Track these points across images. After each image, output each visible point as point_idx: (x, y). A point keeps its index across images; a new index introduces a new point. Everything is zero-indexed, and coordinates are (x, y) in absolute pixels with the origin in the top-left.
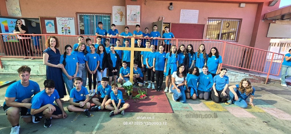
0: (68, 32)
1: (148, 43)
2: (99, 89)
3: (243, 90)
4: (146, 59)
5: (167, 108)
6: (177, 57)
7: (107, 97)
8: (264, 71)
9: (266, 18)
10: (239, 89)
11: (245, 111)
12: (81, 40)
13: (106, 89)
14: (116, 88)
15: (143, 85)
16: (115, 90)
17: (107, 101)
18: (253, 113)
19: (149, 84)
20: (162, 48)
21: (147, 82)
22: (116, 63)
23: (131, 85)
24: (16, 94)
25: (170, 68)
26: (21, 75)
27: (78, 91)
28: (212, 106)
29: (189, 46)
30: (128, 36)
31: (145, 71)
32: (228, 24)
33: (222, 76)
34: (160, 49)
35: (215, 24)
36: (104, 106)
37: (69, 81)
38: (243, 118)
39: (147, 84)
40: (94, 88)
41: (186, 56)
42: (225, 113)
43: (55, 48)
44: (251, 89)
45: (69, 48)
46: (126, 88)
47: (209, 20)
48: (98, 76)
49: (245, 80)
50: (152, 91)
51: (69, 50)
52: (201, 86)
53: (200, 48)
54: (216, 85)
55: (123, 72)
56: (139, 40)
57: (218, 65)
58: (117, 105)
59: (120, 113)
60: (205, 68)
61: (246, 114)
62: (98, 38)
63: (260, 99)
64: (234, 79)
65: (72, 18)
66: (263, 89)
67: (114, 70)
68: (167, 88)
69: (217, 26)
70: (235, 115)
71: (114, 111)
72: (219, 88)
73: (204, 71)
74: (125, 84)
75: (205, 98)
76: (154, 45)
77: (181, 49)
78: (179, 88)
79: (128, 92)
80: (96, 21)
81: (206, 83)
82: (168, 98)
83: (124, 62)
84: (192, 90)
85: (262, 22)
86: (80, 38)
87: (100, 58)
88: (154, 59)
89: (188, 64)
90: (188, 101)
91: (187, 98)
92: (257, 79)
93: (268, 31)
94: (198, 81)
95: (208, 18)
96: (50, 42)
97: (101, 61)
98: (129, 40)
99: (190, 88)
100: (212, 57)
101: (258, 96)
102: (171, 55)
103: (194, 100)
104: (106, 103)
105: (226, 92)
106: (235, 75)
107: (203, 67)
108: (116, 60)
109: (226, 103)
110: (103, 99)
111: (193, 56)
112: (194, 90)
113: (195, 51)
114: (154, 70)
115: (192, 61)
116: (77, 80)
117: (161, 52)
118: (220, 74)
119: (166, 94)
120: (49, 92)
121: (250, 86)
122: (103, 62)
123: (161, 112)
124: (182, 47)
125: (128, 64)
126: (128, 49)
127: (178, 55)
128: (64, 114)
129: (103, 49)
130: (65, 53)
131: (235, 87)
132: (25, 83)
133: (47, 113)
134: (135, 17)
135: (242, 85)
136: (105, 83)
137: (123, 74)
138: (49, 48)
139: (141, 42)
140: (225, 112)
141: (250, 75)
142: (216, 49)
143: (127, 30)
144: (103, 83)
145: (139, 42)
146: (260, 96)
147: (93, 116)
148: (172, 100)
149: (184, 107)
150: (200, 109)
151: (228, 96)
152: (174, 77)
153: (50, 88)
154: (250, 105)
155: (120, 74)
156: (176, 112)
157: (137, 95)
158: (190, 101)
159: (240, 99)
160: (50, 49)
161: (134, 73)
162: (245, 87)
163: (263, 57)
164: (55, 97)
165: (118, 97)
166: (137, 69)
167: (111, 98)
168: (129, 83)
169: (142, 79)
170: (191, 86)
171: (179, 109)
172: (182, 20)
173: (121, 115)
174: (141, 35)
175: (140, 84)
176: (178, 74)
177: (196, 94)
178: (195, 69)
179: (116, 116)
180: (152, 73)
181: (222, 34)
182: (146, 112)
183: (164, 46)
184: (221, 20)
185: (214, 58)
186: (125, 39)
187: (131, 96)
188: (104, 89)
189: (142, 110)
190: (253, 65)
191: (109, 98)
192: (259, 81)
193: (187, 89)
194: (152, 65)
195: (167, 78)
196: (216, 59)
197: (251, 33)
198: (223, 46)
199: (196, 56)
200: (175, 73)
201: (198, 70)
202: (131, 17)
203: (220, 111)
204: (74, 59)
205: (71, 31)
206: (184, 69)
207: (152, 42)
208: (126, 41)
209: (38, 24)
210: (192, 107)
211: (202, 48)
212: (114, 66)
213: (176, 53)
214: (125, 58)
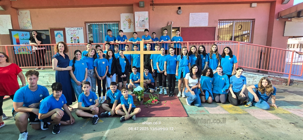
0: (77, 42)
1: (157, 46)
2: (108, 94)
3: (263, 90)
4: (157, 63)
5: (181, 112)
6: (188, 58)
7: (116, 102)
8: (284, 71)
9: (280, 17)
10: (259, 89)
11: (268, 113)
12: (90, 47)
13: (115, 93)
14: (126, 91)
15: (154, 92)
16: (125, 93)
17: (117, 105)
18: (277, 114)
19: (161, 89)
20: (172, 51)
21: (158, 88)
22: (125, 68)
23: (141, 90)
24: (24, 98)
25: (182, 71)
26: (29, 78)
27: (87, 96)
28: (230, 109)
29: (201, 47)
30: (137, 41)
31: (156, 77)
32: (240, 26)
33: (238, 77)
34: (170, 52)
35: (227, 27)
36: (115, 111)
37: (78, 86)
38: (266, 119)
39: (159, 90)
40: (104, 95)
41: (198, 58)
42: (245, 116)
43: (64, 53)
44: (272, 88)
45: (78, 53)
46: (136, 93)
47: (219, 23)
48: (107, 83)
49: (265, 79)
50: (164, 97)
51: (78, 55)
52: (216, 88)
53: (213, 49)
54: (232, 86)
55: (133, 78)
56: (148, 45)
57: (233, 66)
58: (127, 110)
59: (131, 118)
60: (219, 68)
61: (269, 116)
62: (107, 45)
63: (283, 101)
64: (252, 82)
65: (81, 28)
66: (286, 91)
67: (123, 75)
68: (180, 92)
69: (229, 29)
70: (257, 117)
71: (125, 116)
72: (236, 90)
73: (219, 71)
74: (135, 90)
75: (222, 101)
76: (164, 48)
77: (192, 50)
78: (193, 90)
79: (139, 97)
80: (105, 29)
81: (221, 84)
82: (181, 103)
83: (134, 67)
84: (207, 93)
85: (276, 21)
86: (89, 45)
87: (109, 63)
88: (165, 62)
89: (201, 66)
90: (203, 105)
91: (202, 102)
92: (278, 81)
93: (284, 30)
94: (213, 83)
95: (219, 20)
96: (59, 48)
97: (110, 66)
98: (138, 45)
99: (204, 91)
100: (226, 57)
101: (281, 98)
102: (182, 57)
103: (210, 103)
104: (116, 109)
105: (244, 93)
106: (253, 77)
107: (217, 67)
108: (125, 65)
109: (245, 106)
110: (112, 104)
111: (206, 57)
112: (209, 93)
113: (208, 52)
114: (165, 73)
115: (205, 63)
116: (85, 84)
117: (172, 55)
118: (236, 74)
119: (179, 99)
120: (56, 95)
121: (270, 85)
122: (111, 67)
123: (174, 116)
124: (193, 48)
125: (138, 70)
126: (138, 52)
127: (190, 57)
128: (71, 119)
129: (112, 54)
130: (75, 59)
131: (254, 87)
132: (33, 86)
133: (56, 118)
134: (143, 23)
135: (261, 84)
136: (114, 87)
137: (133, 80)
138: (57, 53)
139: (150, 46)
140: (246, 114)
141: (269, 76)
142: (230, 49)
143: (135, 36)
144: (112, 87)
145: (148, 46)
146: (283, 97)
147: (103, 122)
148: (187, 104)
149: (199, 111)
150: (218, 112)
151: (247, 98)
152: (187, 79)
153: (57, 91)
154: (273, 107)
155: (130, 80)
156: (191, 116)
157: (149, 100)
158: (205, 104)
159: (261, 100)
160: (59, 54)
161: (145, 79)
162: (265, 86)
163: (282, 58)
164: (63, 102)
165: (129, 101)
166: (148, 75)
167: (122, 102)
168: (139, 88)
169: (153, 85)
170: (205, 89)
171: (194, 113)
172: (192, 24)
173: (132, 121)
174: (151, 40)
175: (151, 90)
176: (191, 76)
177: (212, 97)
178: (209, 70)
179: (127, 121)
180: (163, 77)
181: (235, 37)
182: (158, 116)
183: (175, 49)
184: (232, 21)
185: (228, 58)
186: (134, 45)
187: (142, 101)
188: (114, 94)
189: (155, 115)
190: (272, 66)
191: (119, 103)
192: (280, 83)
193: (201, 92)
194: (163, 69)
195: (180, 81)
196: (230, 59)
197: (267, 33)
198: (237, 47)
199: (208, 57)
200: (188, 74)
201: (211, 71)
202: (139, 23)
203: (240, 114)
204: (83, 64)
205: (80, 41)
206: (197, 69)
207: (162, 45)
208: (135, 47)
209: (47, 36)
210: (209, 111)
211: (214, 48)
212: (123, 71)
213: (187, 55)
214: (134, 63)
